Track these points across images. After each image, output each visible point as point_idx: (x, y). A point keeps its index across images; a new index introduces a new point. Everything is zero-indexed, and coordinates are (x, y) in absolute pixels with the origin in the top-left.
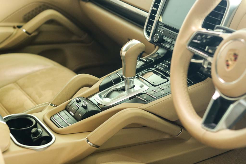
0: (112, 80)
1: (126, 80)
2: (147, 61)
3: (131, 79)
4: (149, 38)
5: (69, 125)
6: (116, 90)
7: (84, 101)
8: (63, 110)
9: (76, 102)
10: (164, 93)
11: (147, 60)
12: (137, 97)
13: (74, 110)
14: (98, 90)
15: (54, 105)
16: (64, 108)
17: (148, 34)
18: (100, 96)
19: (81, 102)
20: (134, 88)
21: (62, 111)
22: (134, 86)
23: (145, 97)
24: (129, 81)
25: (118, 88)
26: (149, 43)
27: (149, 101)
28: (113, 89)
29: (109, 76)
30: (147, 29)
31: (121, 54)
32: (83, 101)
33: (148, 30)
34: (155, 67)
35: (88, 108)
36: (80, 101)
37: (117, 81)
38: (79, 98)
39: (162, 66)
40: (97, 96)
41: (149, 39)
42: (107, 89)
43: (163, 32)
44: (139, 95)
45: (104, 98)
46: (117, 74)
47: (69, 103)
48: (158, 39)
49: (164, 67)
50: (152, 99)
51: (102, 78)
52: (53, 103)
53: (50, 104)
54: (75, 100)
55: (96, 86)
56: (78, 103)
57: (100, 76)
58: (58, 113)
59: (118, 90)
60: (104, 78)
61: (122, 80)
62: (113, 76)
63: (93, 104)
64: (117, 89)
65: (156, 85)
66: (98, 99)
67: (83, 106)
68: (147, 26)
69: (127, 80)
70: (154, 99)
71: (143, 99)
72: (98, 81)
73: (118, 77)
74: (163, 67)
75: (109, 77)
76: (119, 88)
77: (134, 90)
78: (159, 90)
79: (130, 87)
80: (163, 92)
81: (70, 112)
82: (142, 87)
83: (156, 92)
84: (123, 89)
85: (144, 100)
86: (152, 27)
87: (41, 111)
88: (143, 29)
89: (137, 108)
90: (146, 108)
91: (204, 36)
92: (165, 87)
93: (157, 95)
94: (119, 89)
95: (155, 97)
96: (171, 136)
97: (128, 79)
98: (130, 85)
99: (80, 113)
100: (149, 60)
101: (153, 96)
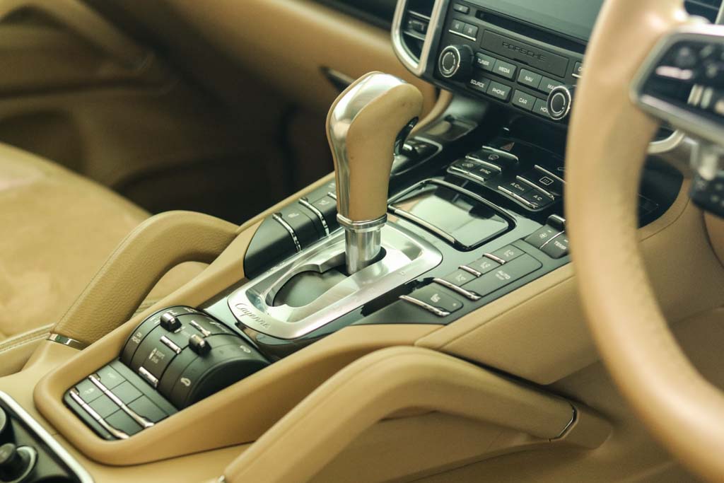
0: (292, 231)
1: (353, 232)
2: (413, 149)
3: (371, 225)
4: (417, 63)
5: (143, 428)
6: (313, 272)
7: (193, 322)
8: (110, 363)
9: (160, 328)
10: (508, 277)
11: (416, 148)
12: (402, 297)
13: (156, 361)
14: (241, 275)
15: (70, 340)
16: (113, 352)
17: (414, 46)
18: (252, 297)
19: (183, 328)
20: (384, 261)
21: (109, 369)
22: (382, 254)
23: (435, 299)
24: (364, 234)
25: (319, 261)
26: (419, 79)
27: (456, 314)
28: (300, 268)
29: (277, 217)
30: (404, 26)
31: (330, 128)
32: (191, 324)
33: (408, 33)
34: (448, 171)
35: (214, 352)
36: (178, 324)
37: (311, 233)
38: (171, 311)
39: (476, 169)
40: (240, 296)
41: (418, 66)
42: (275, 270)
43: (474, 39)
44: (409, 287)
45: (268, 303)
46: (307, 207)
47: (133, 332)
48: (458, 66)
49: (487, 172)
50: (467, 303)
51: (250, 226)
52: (66, 333)
53: (54, 337)
54: (159, 321)
55: (232, 256)
56: (169, 334)
57: (239, 218)
58: (92, 374)
59: (321, 272)
60: (254, 223)
61: (327, 230)
62: (291, 216)
63: (232, 333)
64: (317, 266)
65: (467, 243)
66: (246, 312)
67: (193, 346)
68: (406, 17)
69: (356, 231)
70: (473, 303)
71: (429, 307)
72: (236, 236)
73: (313, 217)
74: (481, 170)
75: (277, 220)
76: (326, 264)
77: (382, 268)
78: (486, 265)
79: (367, 259)
80: (503, 275)
81: (142, 369)
82: (413, 253)
83: (479, 274)
84: (340, 267)
85: (436, 310)
86: (427, 22)
87: (19, 368)
88: (387, 30)
89: (412, 345)
90: (448, 343)
91: (707, 51)
92: (509, 253)
93: (481, 286)
94: (322, 265)
95: (476, 297)
96: (533, 436)
97: (358, 227)
98: (367, 247)
99: (182, 374)
100: (423, 146)
101: (468, 293)
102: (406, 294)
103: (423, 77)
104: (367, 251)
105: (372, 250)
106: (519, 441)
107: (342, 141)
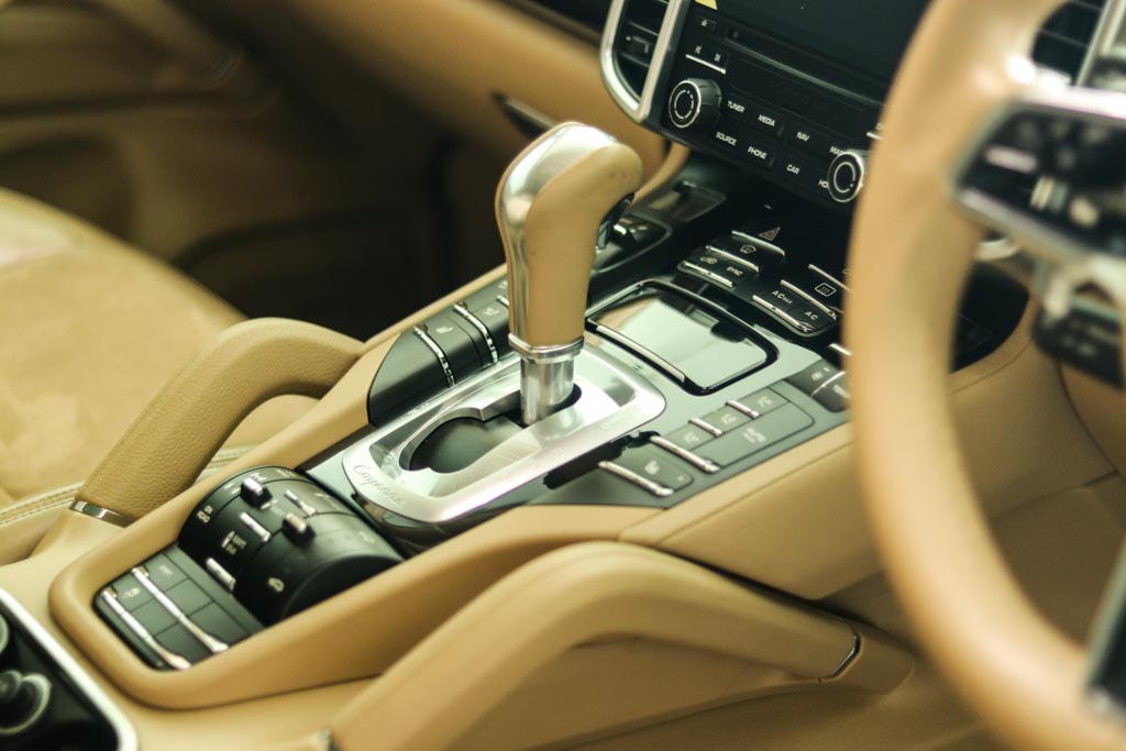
0: (441, 355)
1: (532, 362)
2: (628, 232)
3: (560, 353)
4: (638, 101)
5: (208, 653)
6: (471, 419)
7: (289, 493)
8: (164, 551)
9: (239, 500)
10: (762, 439)
11: (633, 231)
12: (603, 464)
13: (233, 551)
14: (363, 420)
15: (104, 512)
16: (169, 535)
17: (634, 76)
18: (379, 457)
19: (274, 501)
20: (577, 406)
21: (162, 558)
22: (576, 394)
23: (652, 468)
24: (548, 366)
25: (481, 402)
26: (639, 127)
27: (684, 492)
28: (452, 414)
29: (420, 332)
30: (620, 47)
32: (286, 496)
33: (626, 56)
34: (679, 268)
35: (320, 540)
36: (266, 496)
37: (471, 359)
38: (256, 474)
39: (721, 267)
40: (360, 453)
41: (638, 107)
42: (414, 414)
43: (723, 71)
44: (613, 449)
45: (402, 465)
46: (466, 318)
47: (200, 505)
48: (698, 110)
49: (737, 272)
50: (699, 478)
51: (379, 344)
52: (99, 500)
53: (81, 505)
54: (237, 490)
55: (351, 392)
56: (253, 511)
57: (363, 330)
58: (137, 566)
59: (484, 419)
60: (390, 337)
61: (495, 354)
62: (442, 330)
63: (346, 510)
64: (478, 411)
65: (703, 383)
66: (370, 481)
67: (287, 531)
68: (623, 29)
69: (537, 361)
70: (704, 477)
71: (643, 480)
72: (356, 358)
73: (475, 334)
74: (729, 269)
75: (419, 336)
76: (492, 407)
77: (574, 416)
78: (729, 419)
79: (552, 402)
80: (755, 436)
81: (212, 563)
82: (622, 395)
83: (718, 432)
84: (511, 412)
85: (653, 486)
86: (653, 40)
87: (26, 553)
88: (595, 45)
89: (615, 539)
90: (669, 536)
92: (765, 401)
93: (725, 451)
94: (484, 410)
95: (713, 468)
97: (540, 356)
98: (553, 384)
99: (271, 571)
100: (643, 228)
101: (701, 462)
102: (610, 459)
103: (645, 123)
104: (552, 390)
105: (561, 388)
106: (774, 680)
107: (519, 226)
